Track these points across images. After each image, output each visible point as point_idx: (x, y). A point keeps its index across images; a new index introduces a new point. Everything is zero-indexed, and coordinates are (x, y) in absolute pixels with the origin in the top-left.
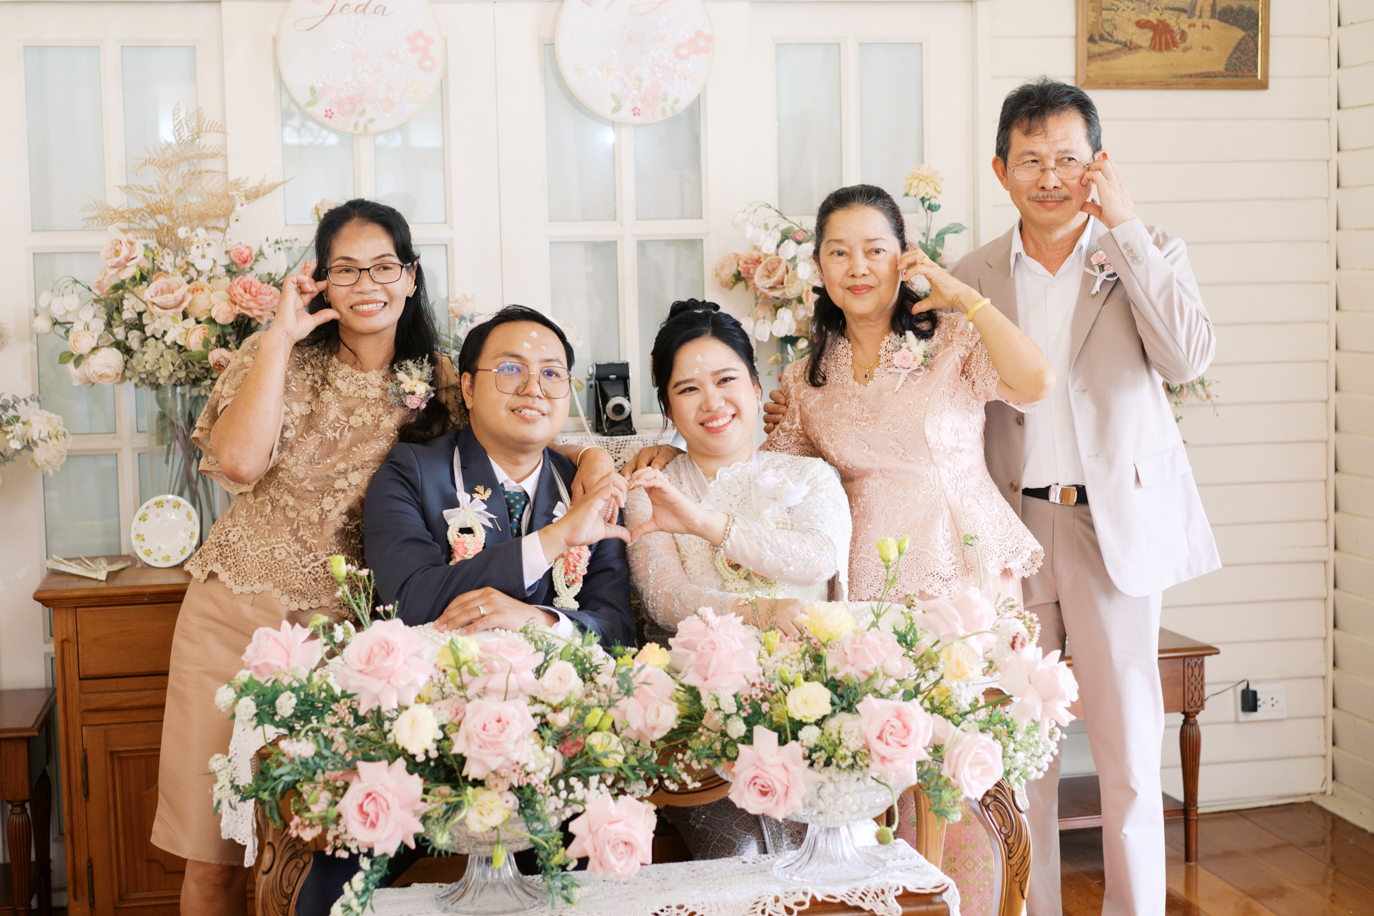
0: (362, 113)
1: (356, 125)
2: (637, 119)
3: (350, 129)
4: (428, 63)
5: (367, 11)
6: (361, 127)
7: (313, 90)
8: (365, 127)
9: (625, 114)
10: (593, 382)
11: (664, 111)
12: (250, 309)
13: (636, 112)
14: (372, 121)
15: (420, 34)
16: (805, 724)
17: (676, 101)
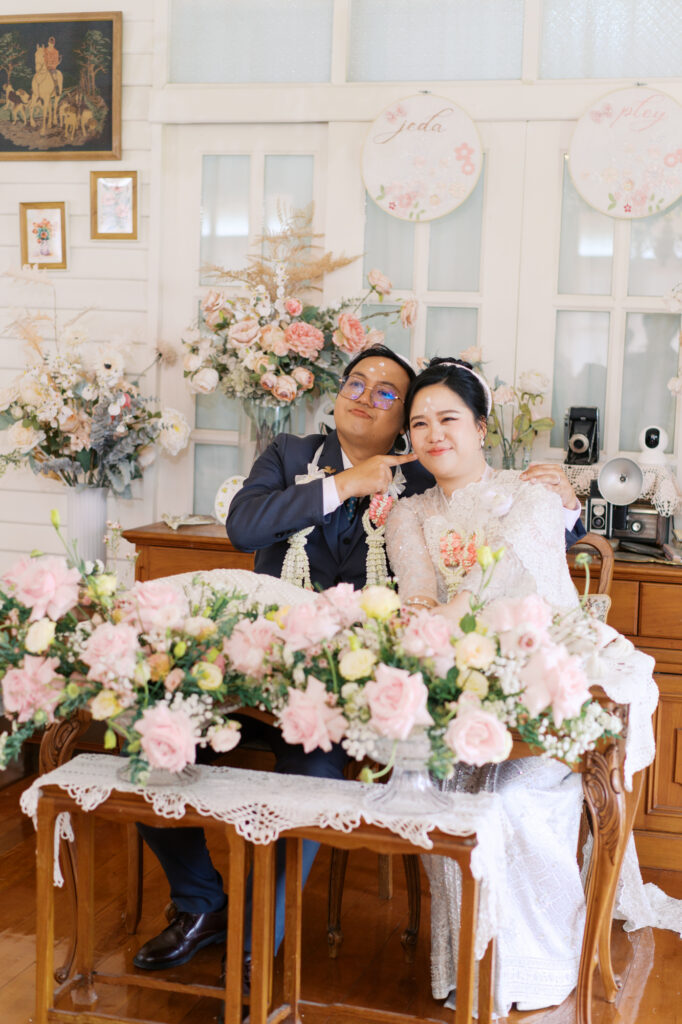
0: (416, 206)
1: (411, 215)
2: (628, 215)
3: (407, 218)
4: (468, 168)
5: (428, 128)
6: (414, 216)
7: (382, 188)
8: (418, 216)
9: (619, 210)
10: (568, 422)
11: (650, 208)
12: (296, 346)
13: (628, 209)
14: (423, 211)
15: (465, 146)
16: (348, 681)
17: (661, 201)
